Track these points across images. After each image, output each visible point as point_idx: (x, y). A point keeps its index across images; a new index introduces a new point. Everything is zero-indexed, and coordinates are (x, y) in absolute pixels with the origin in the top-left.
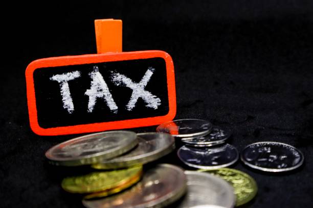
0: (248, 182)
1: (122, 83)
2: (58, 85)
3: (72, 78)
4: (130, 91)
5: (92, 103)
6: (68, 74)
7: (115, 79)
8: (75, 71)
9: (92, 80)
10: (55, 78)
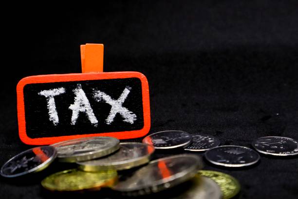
1: (102, 100)
2: (45, 100)
3: (57, 93)
4: (109, 107)
5: (75, 117)
6: (55, 90)
7: (96, 96)
8: (60, 87)
9: (76, 96)
10: (43, 93)
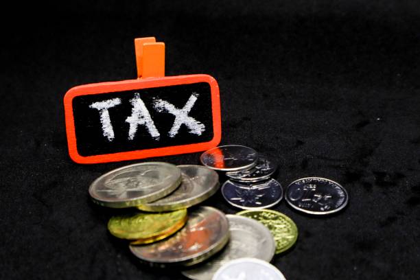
0: (289, 226)
1: (165, 110)
2: (97, 113)
3: (112, 105)
4: (173, 117)
6: (108, 101)
7: (157, 106)
8: (115, 97)
9: (133, 107)
10: (95, 105)
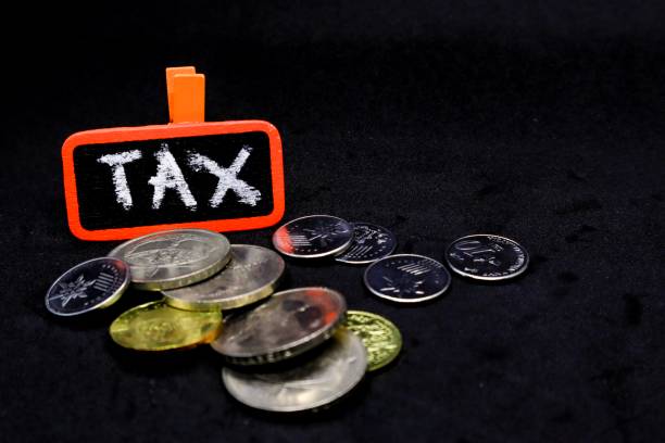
0: (390, 333)
1: (204, 168)
2: (108, 171)
3: (129, 160)
4: (215, 180)
5: (158, 196)
6: (124, 154)
7: (192, 163)
8: (134, 149)
9: (159, 163)
10: (105, 159)
